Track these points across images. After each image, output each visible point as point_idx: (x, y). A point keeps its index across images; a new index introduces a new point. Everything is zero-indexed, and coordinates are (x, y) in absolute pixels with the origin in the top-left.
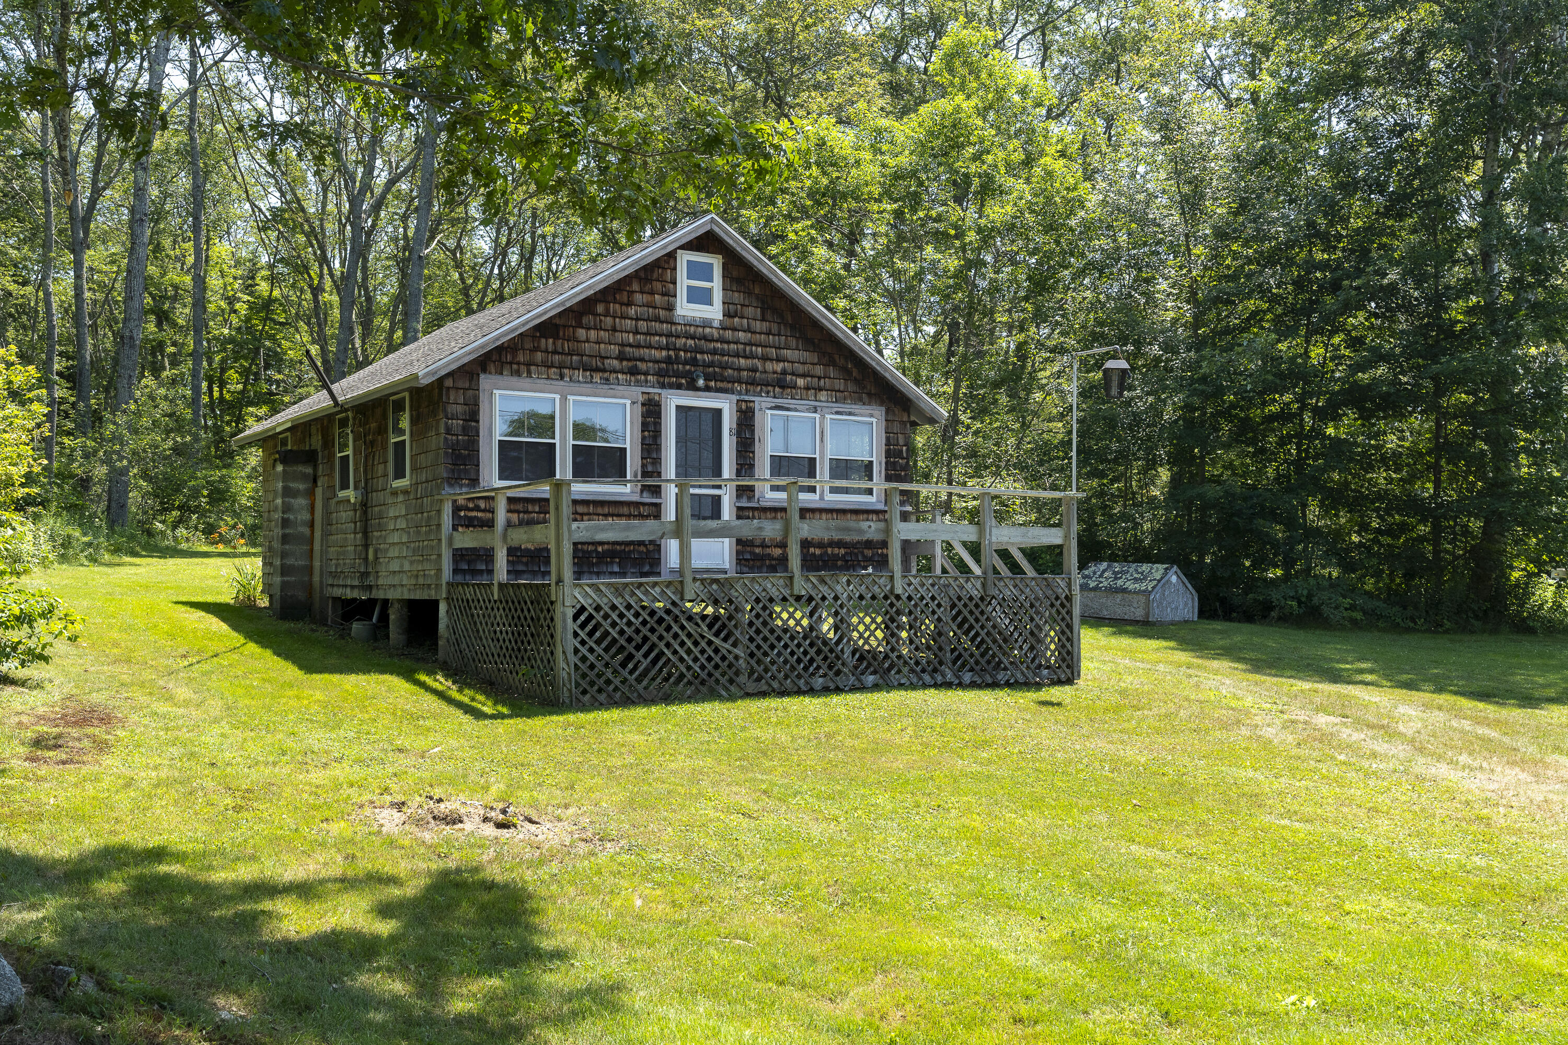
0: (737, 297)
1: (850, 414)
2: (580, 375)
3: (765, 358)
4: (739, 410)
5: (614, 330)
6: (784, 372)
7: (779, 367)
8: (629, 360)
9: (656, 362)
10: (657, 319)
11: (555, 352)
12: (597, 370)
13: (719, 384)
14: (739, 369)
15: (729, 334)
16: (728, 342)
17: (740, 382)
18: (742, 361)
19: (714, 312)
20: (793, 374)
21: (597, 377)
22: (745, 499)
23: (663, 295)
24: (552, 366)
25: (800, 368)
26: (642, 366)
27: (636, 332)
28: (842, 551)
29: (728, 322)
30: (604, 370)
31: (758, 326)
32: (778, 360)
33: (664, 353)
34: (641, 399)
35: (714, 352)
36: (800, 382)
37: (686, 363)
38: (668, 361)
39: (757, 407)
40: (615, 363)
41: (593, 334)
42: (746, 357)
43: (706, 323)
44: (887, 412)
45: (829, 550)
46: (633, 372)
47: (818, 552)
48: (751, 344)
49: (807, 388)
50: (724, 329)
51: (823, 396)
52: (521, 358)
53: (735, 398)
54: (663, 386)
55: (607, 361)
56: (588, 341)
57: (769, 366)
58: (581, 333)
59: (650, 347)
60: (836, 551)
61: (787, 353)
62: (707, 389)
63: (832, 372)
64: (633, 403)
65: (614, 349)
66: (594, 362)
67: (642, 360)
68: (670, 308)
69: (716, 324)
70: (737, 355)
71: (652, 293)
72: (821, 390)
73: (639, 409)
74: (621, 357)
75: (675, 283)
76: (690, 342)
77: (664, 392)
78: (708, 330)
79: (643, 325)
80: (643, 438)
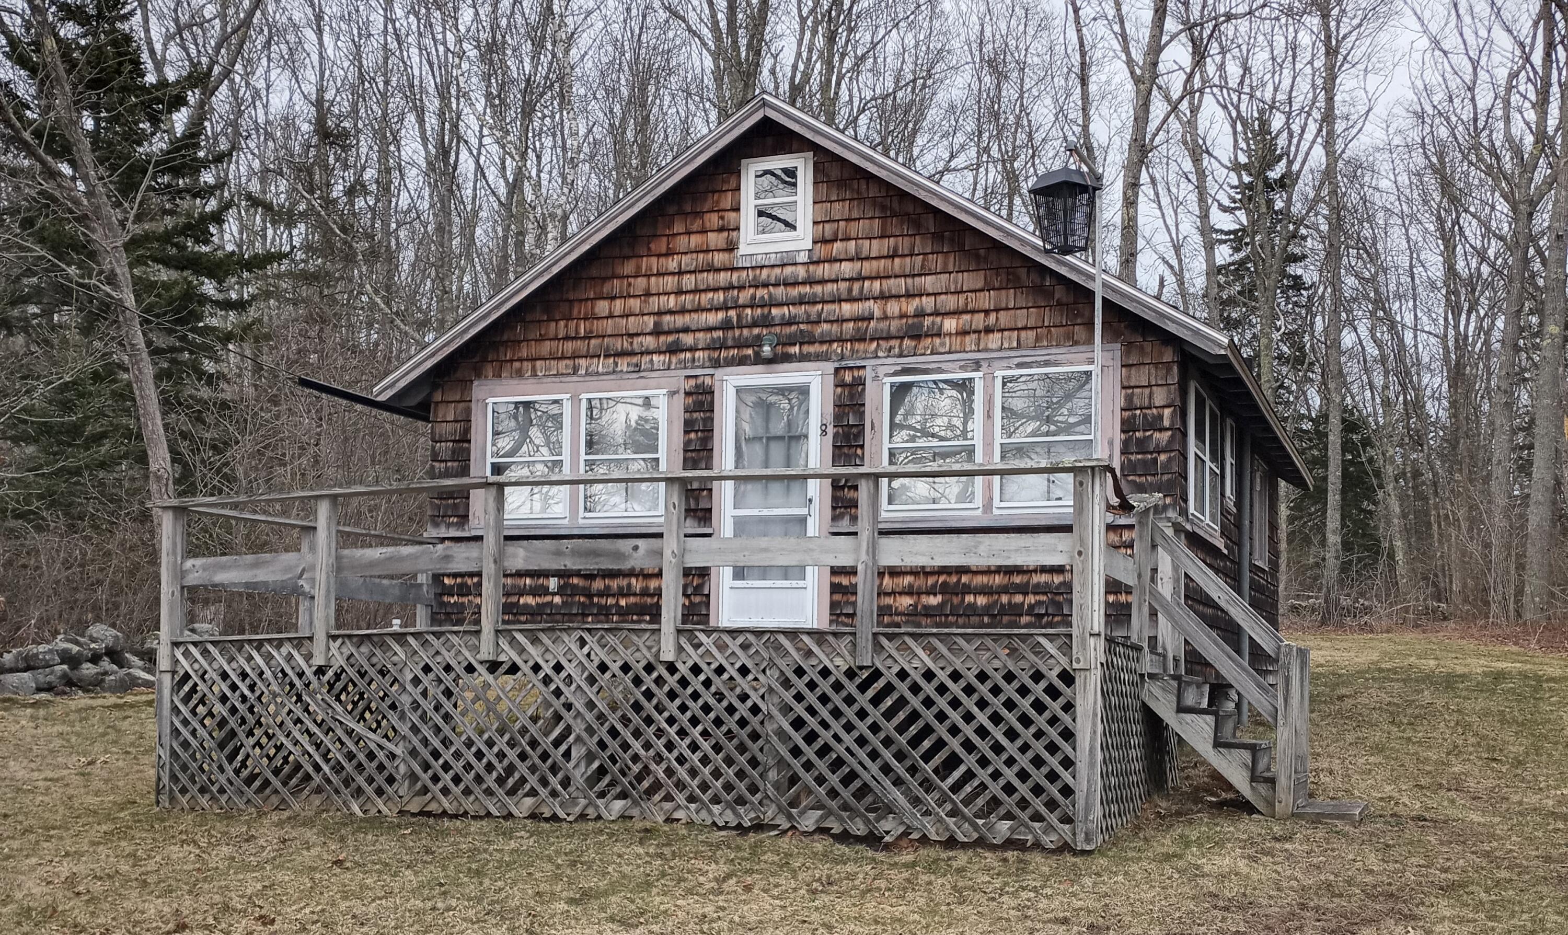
0: (839, 210)
1: (1047, 364)
2: (600, 365)
3: (884, 297)
4: (840, 384)
5: (648, 294)
6: (920, 314)
7: (911, 306)
8: (669, 333)
9: (710, 329)
10: (711, 269)
11: (567, 338)
12: (623, 354)
13: (807, 349)
14: (841, 321)
15: (824, 270)
16: (823, 282)
17: (841, 340)
18: (846, 306)
19: (798, 240)
20: (936, 313)
21: (623, 364)
22: (846, 521)
23: (721, 230)
24: (563, 358)
25: (951, 302)
26: (688, 339)
27: (679, 292)
28: (1031, 599)
29: (821, 251)
30: (632, 354)
31: (877, 247)
32: (909, 295)
33: (721, 315)
34: (683, 386)
35: (801, 301)
36: (950, 324)
37: (754, 324)
38: (726, 326)
39: (868, 374)
40: (649, 341)
41: (618, 305)
42: (851, 300)
43: (785, 260)
44: (1126, 354)
45: (1005, 599)
46: (674, 349)
47: (981, 601)
48: (861, 278)
49: (963, 332)
50: (816, 262)
51: (994, 340)
52: (524, 353)
53: (830, 367)
54: (716, 364)
55: (637, 340)
56: (611, 316)
57: (893, 308)
58: (602, 307)
59: (699, 309)
60: (1018, 598)
61: (928, 282)
62: (787, 358)
63: (1009, 297)
64: (672, 394)
65: (650, 321)
66: (619, 344)
67: (686, 330)
68: (731, 247)
69: (803, 257)
70: (838, 300)
71: (704, 231)
72: (988, 330)
73: (680, 401)
74: (657, 332)
75: (737, 209)
76: (761, 292)
77: (719, 373)
78: (789, 270)
79: (689, 281)
80: (687, 443)
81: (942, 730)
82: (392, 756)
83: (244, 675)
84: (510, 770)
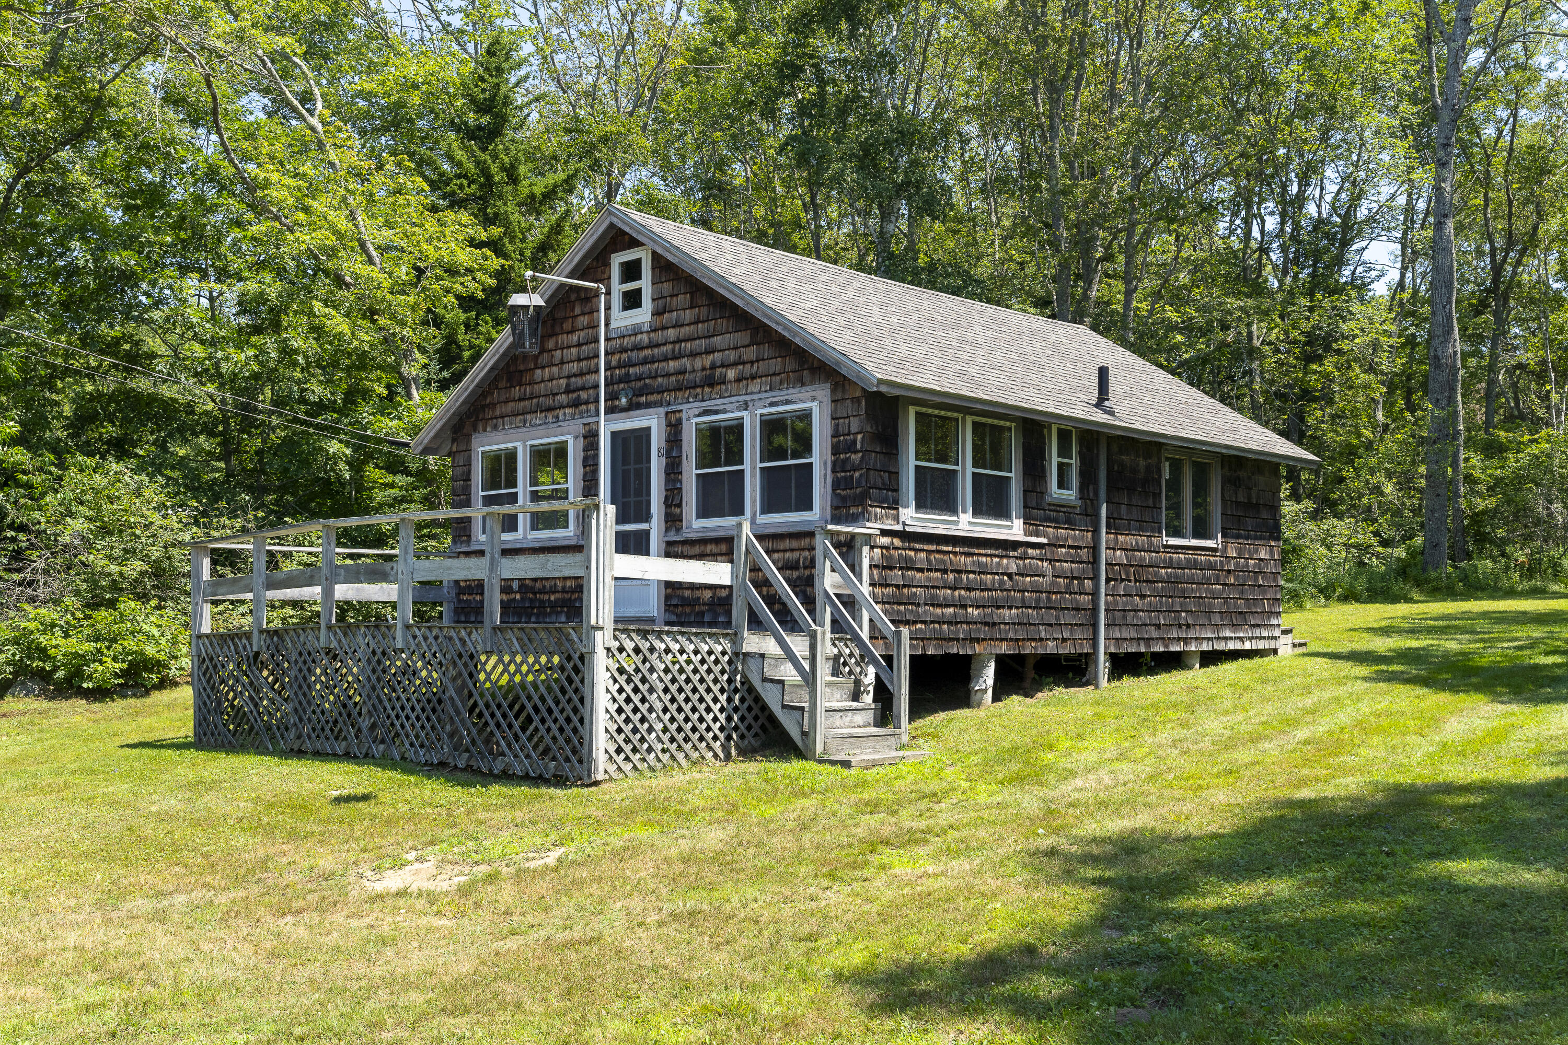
0: (666, 288)
1: (787, 402)
2: (537, 418)
3: (693, 355)
4: (669, 424)
5: (562, 363)
6: (713, 367)
7: (707, 361)
8: (574, 391)
9: (595, 387)
10: (595, 340)
11: (520, 400)
12: (550, 409)
13: (649, 398)
14: (668, 375)
15: (659, 336)
16: (658, 345)
17: (669, 390)
18: (671, 363)
19: (643, 315)
20: (723, 366)
21: (550, 417)
22: (672, 533)
24: (518, 414)
25: (732, 356)
26: (584, 395)
27: (579, 360)
29: (657, 322)
30: (554, 408)
31: (688, 315)
32: (708, 352)
34: (582, 431)
35: (645, 362)
36: (731, 374)
37: (621, 381)
38: (605, 383)
39: (684, 415)
40: (563, 398)
41: (547, 372)
42: (675, 358)
43: (636, 331)
44: (833, 391)
46: (577, 404)
48: (679, 341)
49: (738, 380)
50: (654, 330)
51: (755, 386)
52: (498, 413)
53: (663, 410)
55: (557, 398)
56: (543, 380)
57: (698, 363)
58: (538, 374)
59: (590, 372)
61: (717, 341)
62: (638, 406)
63: (766, 350)
64: (576, 438)
65: (564, 382)
66: (549, 402)
67: (583, 388)
68: (607, 323)
69: (646, 328)
70: (666, 359)
71: (591, 312)
72: (753, 378)
73: (580, 442)
74: (568, 391)
75: (610, 294)
76: (624, 356)
78: (639, 337)
80: (584, 477)
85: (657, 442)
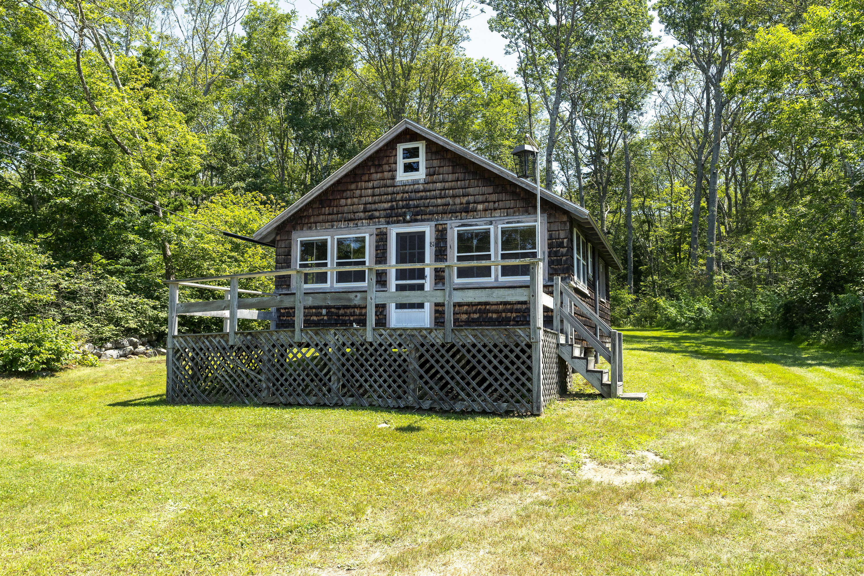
0: (436, 163)
1: (518, 222)
2: (342, 225)
3: (454, 196)
4: (437, 230)
5: (361, 196)
6: (468, 203)
7: (464, 200)
8: (369, 211)
9: (385, 210)
10: (386, 186)
11: (329, 214)
12: (351, 220)
13: (423, 217)
14: (437, 206)
15: (431, 186)
16: (430, 191)
17: (437, 213)
18: (439, 201)
19: (421, 175)
20: (475, 202)
21: (351, 224)
22: (440, 285)
23: (389, 171)
24: (328, 222)
25: (480, 198)
26: (377, 214)
27: (373, 195)
28: (514, 315)
29: (430, 179)
30: (355, 220)
31: (450, 177)
32: (464, 196)
33: (390, 204)
34: (375, 232)
35: (421, 198)
36: (480, 207)
37: (403, 207)
38: (392, 208)
39: (448, 227)
40: (362, 215)
41: (349, 201)
42: (441, 198)
43: (415, 183)
44: (549, 218)
45: (504, 315)
46: (371, 218)
47: (495, 316)
48: (444, 189)
49: (485, 210)
50: (428, 183)
51: (497, 213)
52: (312, 220)
53: (433, 223)
54: (388, 223)
55: (357, 214)
56: (346, 205)
57: (458, 201)
58: (343, 202)
59: (381, 202)
60: (509, 314)
61: (471, 190)
62: (416, 221)
63: (503, 196)
64: (371, 235)
65: (362, 207)
66: (350, 216)
67: (376, 210)
68: (393, 178)
69: (422, 181)
70: (436, 198)
71: (383, 172)
72: (495, 209)
73: (374, 237)
74: (365, 211)
75: (396, 163)
76: (406, 195)
77: (389, 227)
78: (416, 186)
79: (377, 191)
80: (377, 254)
81: (479, 368)
82: (260, 380)
83: (201, 349)
84: (307, 386)
85: (429, 239)
